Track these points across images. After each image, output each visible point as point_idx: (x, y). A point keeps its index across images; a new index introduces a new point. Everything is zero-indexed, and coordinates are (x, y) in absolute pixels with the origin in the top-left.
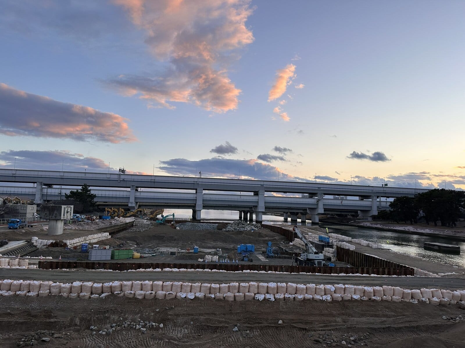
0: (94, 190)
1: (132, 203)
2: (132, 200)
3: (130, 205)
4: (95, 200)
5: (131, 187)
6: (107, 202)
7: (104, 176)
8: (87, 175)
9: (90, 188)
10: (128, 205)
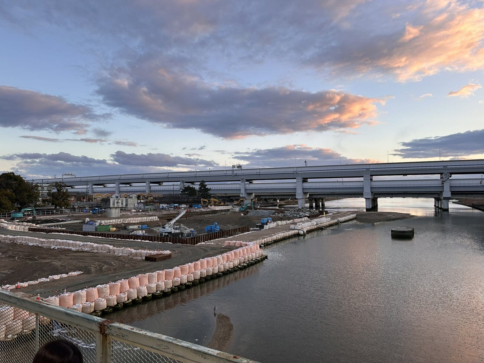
0: (209, 186)
1: (242, 194)
2: (243, 191)
3: (241, 196)
4: (210, 192)
5: (241, 180)
6: (227, 194)
7: (223, 173)
8: (211, 173)
9: (206, 183)
10: (240, 196)
